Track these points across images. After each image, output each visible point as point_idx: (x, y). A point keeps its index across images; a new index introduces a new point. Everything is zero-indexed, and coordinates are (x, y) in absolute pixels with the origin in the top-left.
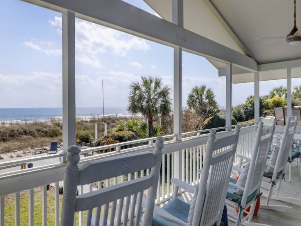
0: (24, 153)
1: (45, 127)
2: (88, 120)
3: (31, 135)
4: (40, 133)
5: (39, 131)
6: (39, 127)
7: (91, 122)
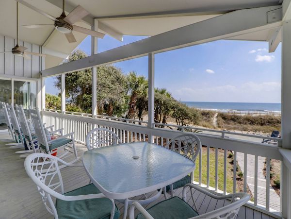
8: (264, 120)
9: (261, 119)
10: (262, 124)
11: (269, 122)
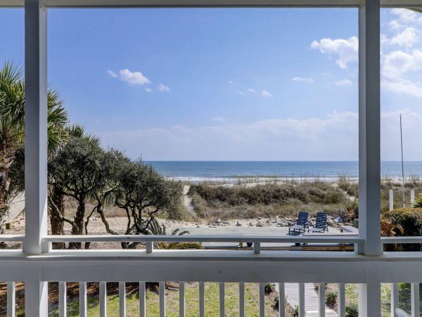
0: (268, 222)
1: (324, 190)
2: (401, 183)
3: (300, 199)
4: (314, 196)
5: (312, 194)
6: (314, 189)
7: (407, 185)
8: (268, 193)
9: (264, 191)
10: (266, 203)
11: (275, 197)
